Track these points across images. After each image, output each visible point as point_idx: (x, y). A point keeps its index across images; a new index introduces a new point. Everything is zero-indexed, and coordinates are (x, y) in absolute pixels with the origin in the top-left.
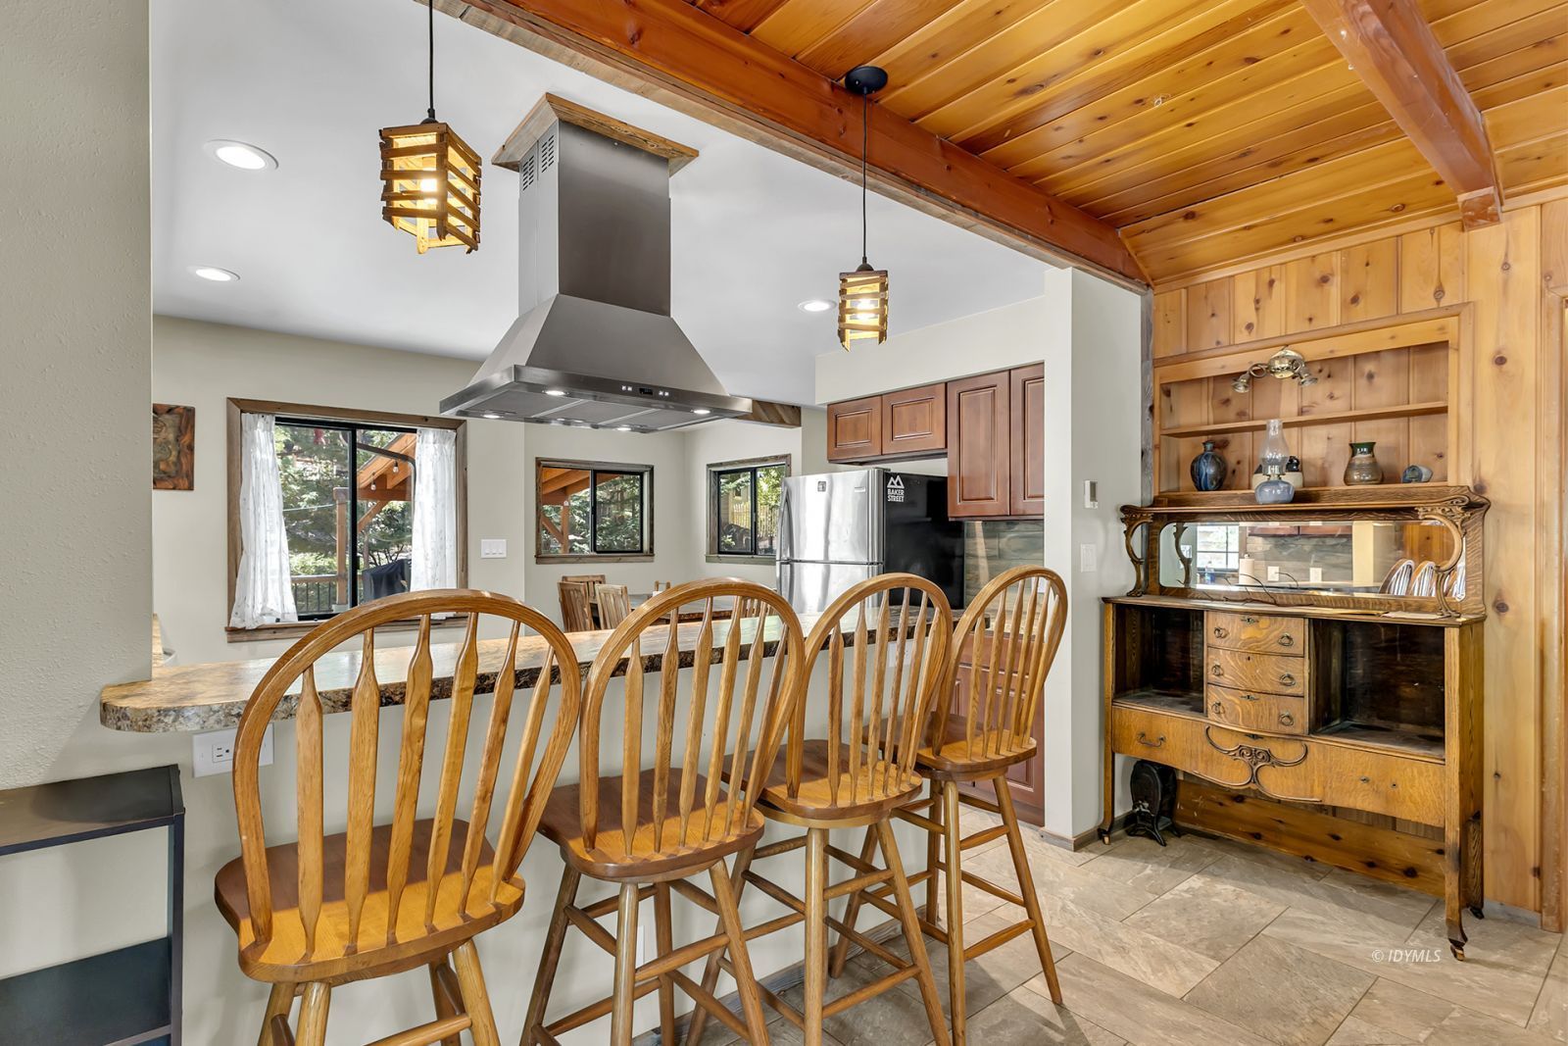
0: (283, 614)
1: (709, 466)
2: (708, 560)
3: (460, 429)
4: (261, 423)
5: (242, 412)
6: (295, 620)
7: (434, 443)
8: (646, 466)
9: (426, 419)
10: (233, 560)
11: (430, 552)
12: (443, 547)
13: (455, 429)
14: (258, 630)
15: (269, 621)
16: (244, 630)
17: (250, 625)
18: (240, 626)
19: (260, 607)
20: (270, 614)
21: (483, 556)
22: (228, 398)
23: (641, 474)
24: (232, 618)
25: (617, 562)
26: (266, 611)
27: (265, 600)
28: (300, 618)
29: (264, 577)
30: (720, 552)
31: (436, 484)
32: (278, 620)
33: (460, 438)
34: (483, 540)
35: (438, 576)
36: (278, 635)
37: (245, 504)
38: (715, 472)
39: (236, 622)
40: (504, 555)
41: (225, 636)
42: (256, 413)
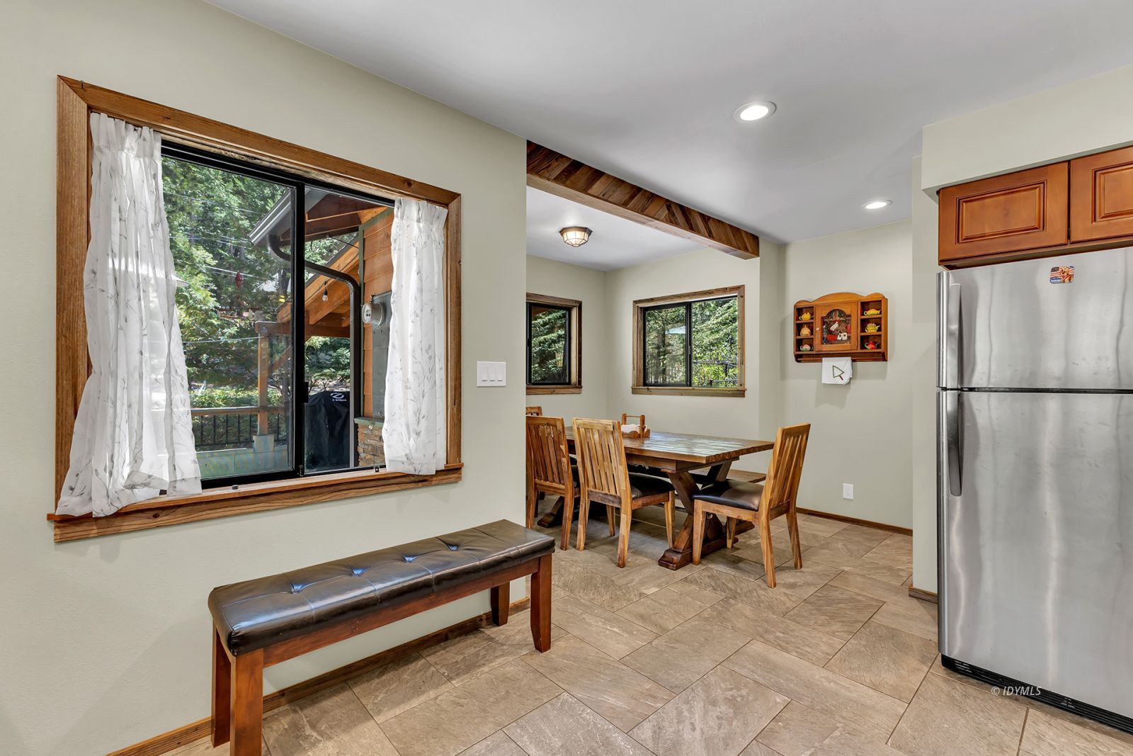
0: (173, 483)
1: (636, 302)
2: (635, 391)
3: (453, 205)
4: (131, 139)
5: (90, 109)
6: (196, 491)
7: (419, 221)
8: (576, 301)
9: (408, 183)
10: (67, 385)
11: (410, 376)
12: (432, 370)
13: (446, 205)
14: (121, 514)
15: (143, 496)
16: (88, 518)
17: (101, 507)
18: (79, 511)
19: (127, 471)
20: (146, 485)
21: (479, 384)
22: (59, 76)
23: (569, 309)
24: (63, 498)
25: (551, 394)
26: (137, 480)
27: (137, 459)
28: (206, 484)
29: (135, 419)
30: (645, 384)
31: (421, 279)
32: (163, 492)
33: (453, 218)
34: (478, 362)
35: (424, 412)
36: (163, 519)
37: (94, 280)
38: (641, 308)
39: (72, 505)
40: (503, 383)
41: (49, 530)
42: (121, 117)
